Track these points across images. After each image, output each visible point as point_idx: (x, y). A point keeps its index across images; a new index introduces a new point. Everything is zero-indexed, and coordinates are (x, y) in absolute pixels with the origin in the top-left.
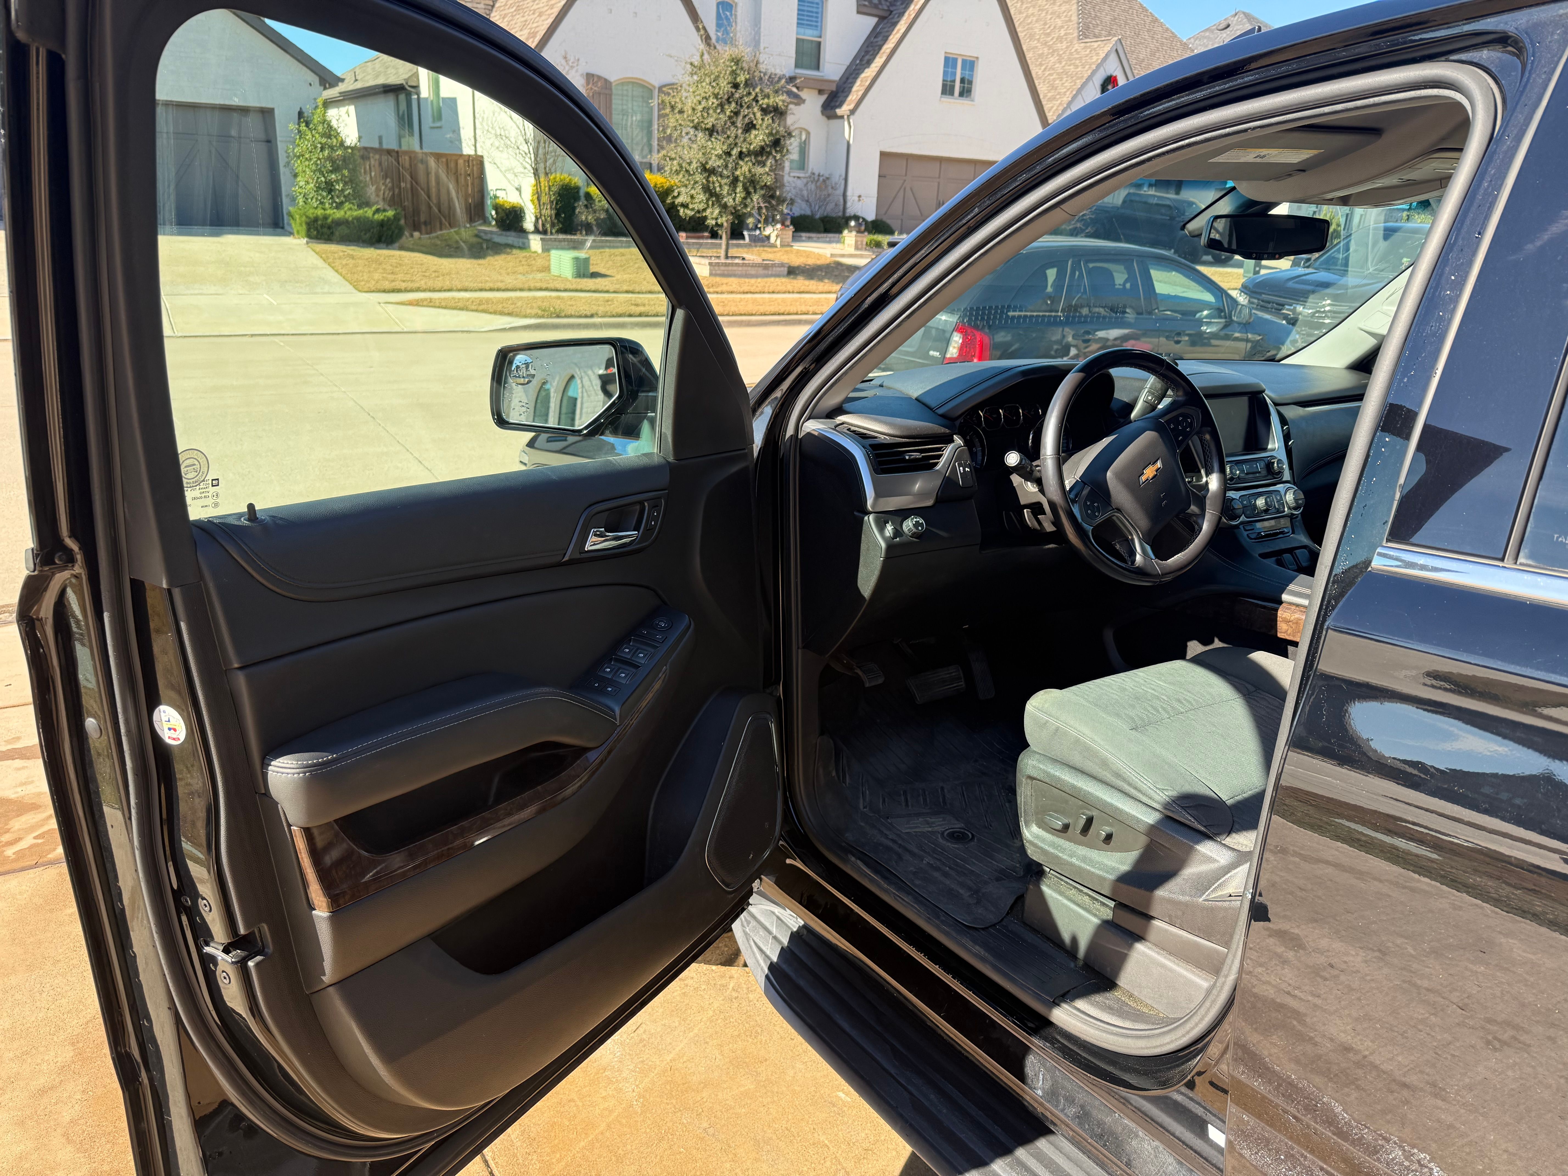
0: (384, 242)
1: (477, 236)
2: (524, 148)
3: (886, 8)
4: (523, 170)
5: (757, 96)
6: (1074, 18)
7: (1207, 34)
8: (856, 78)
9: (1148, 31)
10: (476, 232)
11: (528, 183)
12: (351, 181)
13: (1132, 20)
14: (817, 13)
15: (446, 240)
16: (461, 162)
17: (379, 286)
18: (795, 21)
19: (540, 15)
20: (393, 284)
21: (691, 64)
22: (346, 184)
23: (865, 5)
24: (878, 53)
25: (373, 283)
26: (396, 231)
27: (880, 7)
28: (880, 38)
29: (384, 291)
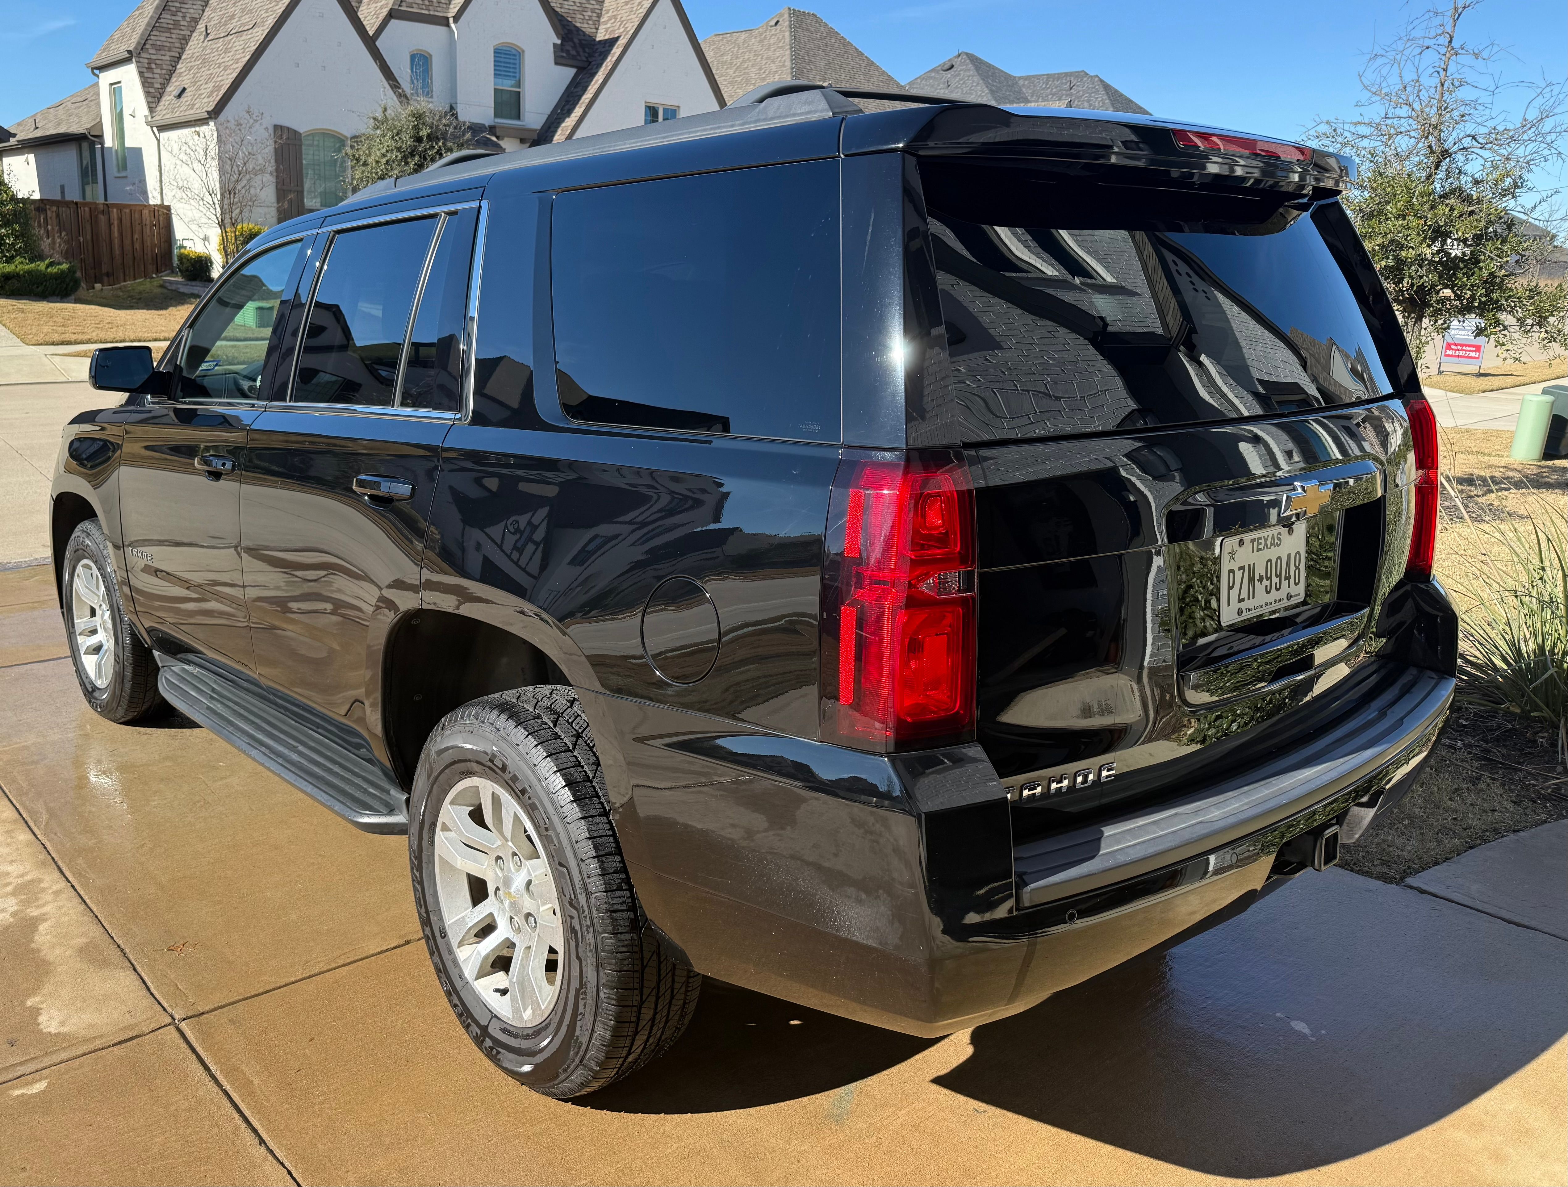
0: (58, 295)
1: (162, 286)
2: (208, 198)
3: (584, 59)
4: (206, 221)
5: (440, 149)
6: (788, 64)
7: (933, 74)
8: (558, 127)
9: (864, 74)
10: (161, 282)
11: (215, 234)
12: (23, 235)
13: (848, 64)
14: (515, 64)
15: (128, 291)
16: (146, 212)
17: (47, 339)
18: (492, 72)
19: (225, 69)
20: (63, 336)
21: (374, 119)
22: (17, 237)
23: (563, 57)
24: (577, 103)
25: (42, 336)
26: (71, 284)
27: (579, 58)
28: (579, 89)
29: (53, 344)
